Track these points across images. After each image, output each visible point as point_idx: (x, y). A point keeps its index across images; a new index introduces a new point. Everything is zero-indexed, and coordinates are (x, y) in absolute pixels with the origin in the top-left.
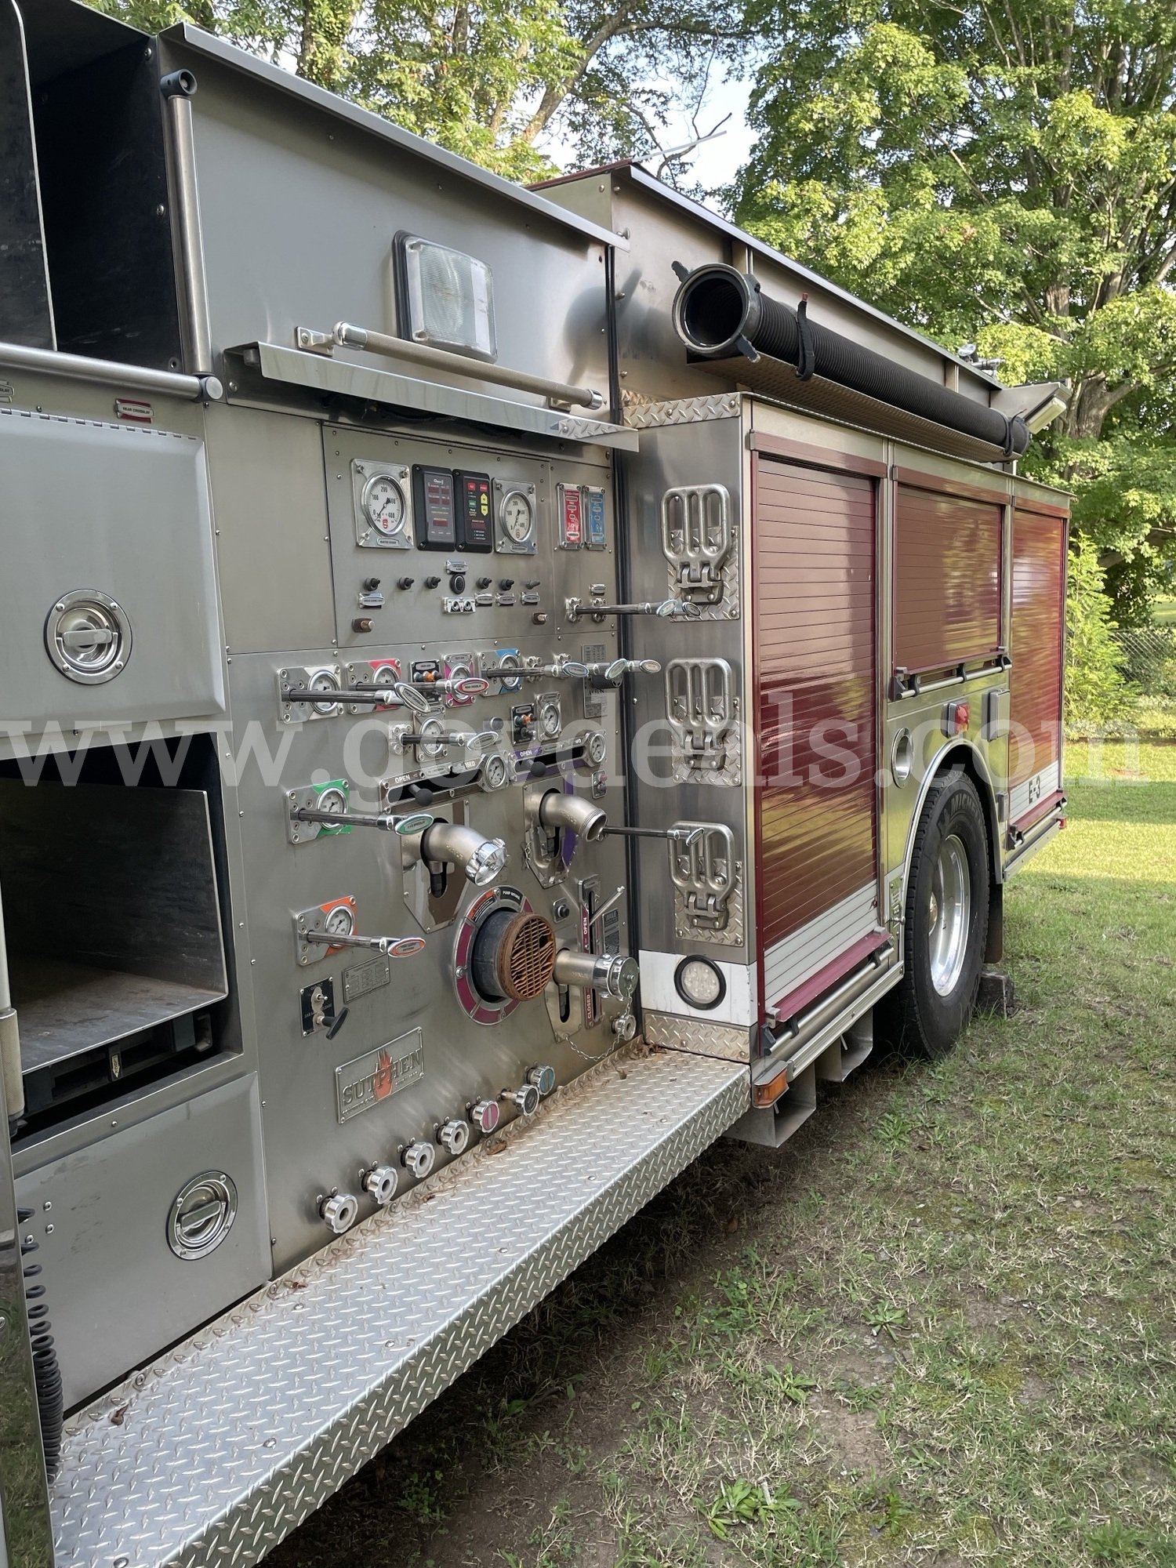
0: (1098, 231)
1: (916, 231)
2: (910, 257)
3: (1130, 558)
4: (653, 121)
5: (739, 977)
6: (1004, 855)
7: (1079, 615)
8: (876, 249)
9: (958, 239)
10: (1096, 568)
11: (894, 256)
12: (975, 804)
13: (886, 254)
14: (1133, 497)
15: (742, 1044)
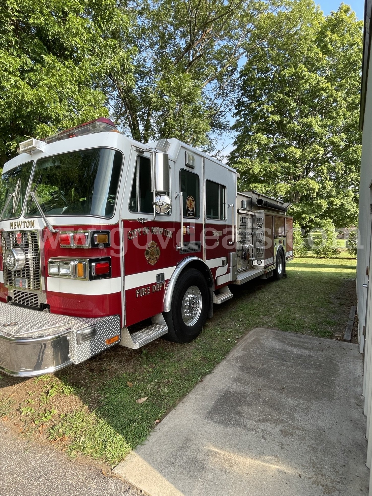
0: (298, 167)
1: (265, 167)
2: (264, 172)
3: (305, 225)
4: (215, 145)
5: (263, 261)
6: (286, 260)
7: (296, 235)
8: (258, 170)
9: (273, 169)
10: (299, 226)
11: (262, 172)
12: (282, 252)
13: (260, 171)
14: (304, 216)
15: (263, 268)
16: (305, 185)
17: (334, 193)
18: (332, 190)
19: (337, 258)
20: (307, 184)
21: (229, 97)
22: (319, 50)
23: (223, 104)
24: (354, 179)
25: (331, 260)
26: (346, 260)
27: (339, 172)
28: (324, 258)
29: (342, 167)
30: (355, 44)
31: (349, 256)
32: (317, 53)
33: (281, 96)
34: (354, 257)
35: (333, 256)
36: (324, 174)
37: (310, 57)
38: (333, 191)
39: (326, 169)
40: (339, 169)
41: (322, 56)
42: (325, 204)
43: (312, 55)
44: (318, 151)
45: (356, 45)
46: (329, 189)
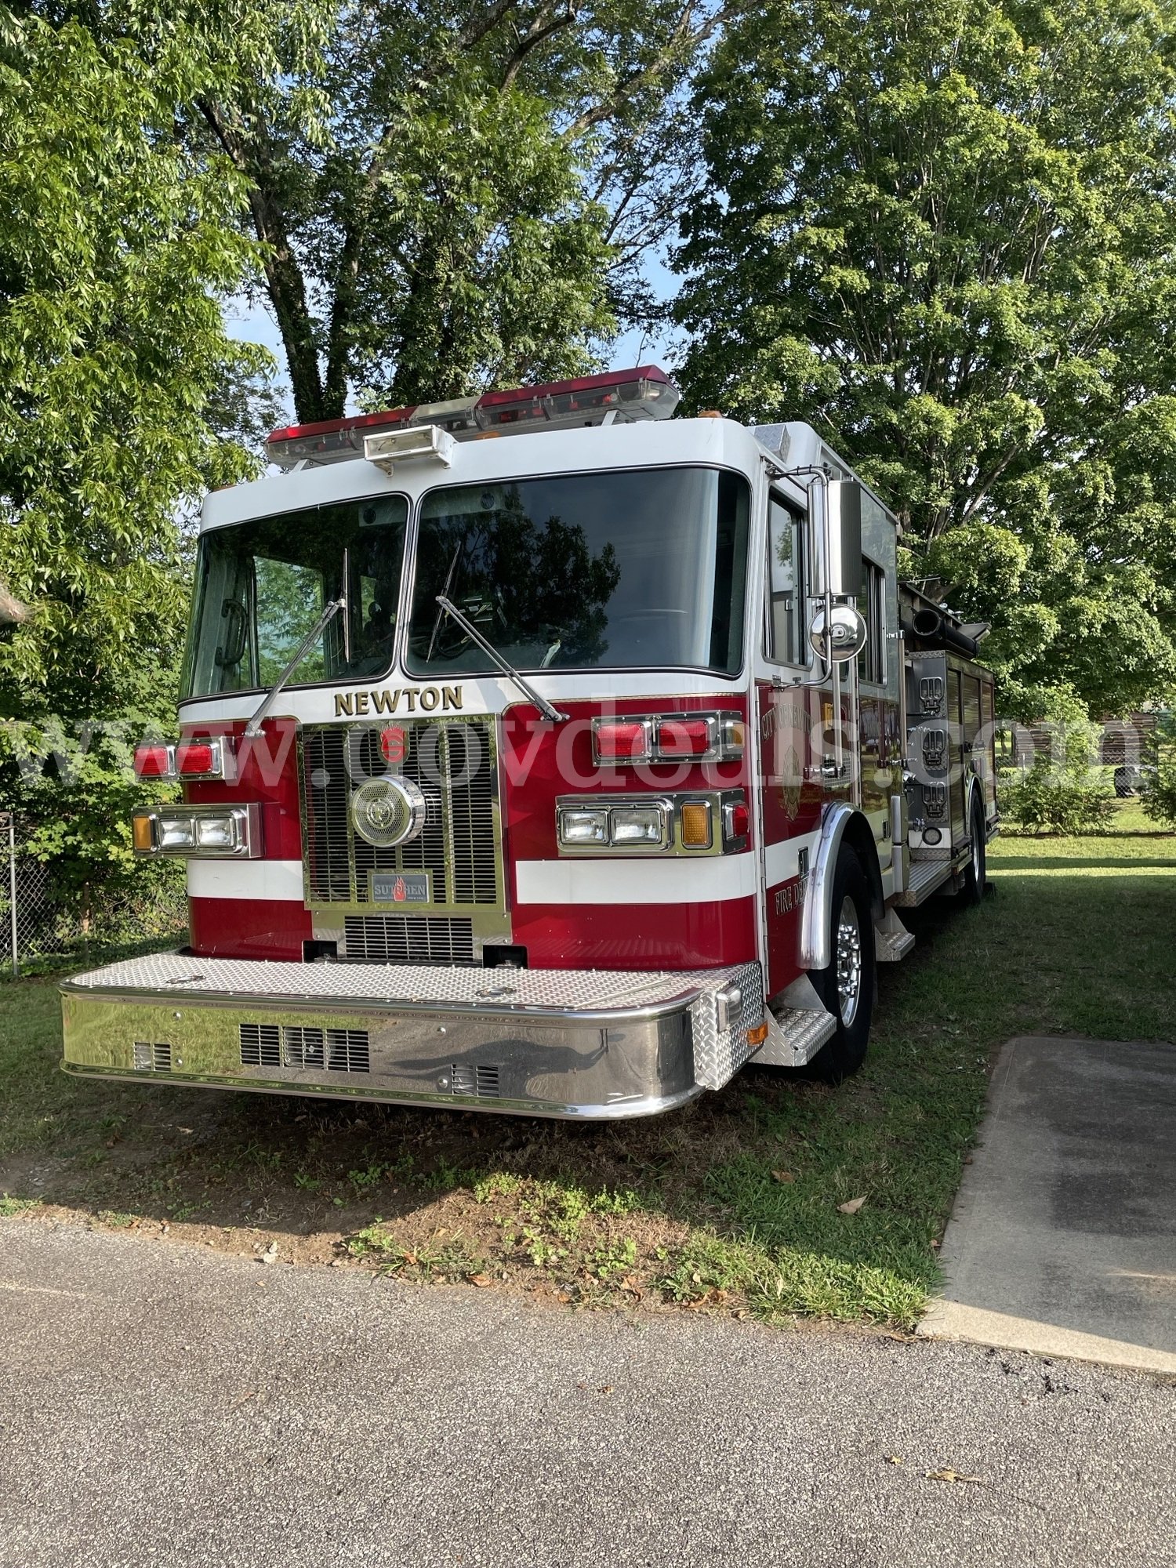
12: (979, 803)
16: (975, 547)
17: (1080, 579)
18: (1071, 568)
19: (1101, 834)
20: (980, 544)
21: (649, 183)
22: (1008, 26)
23: (625, 212)
24: (1156, 527)
25: (1083, 839)
26: (1139, 840)
27: (1095, 497)
28: (1054, 834)
29: (1106, 478)
30: (1136, 16)
31: (1146, 824)
32: (1004, 37)
33: (873, 192)
34: (1165, 829)
35: (1088, 826)
36: (1038, 506)
37: (977, 49)
38: (1076, 571)
39: (1046, 487)
40: (1096, 488)
41: (1025, 49)
42: (1050, 622)
43: (987, 41)
44: (1021, 419)
45: (1139, 21)
46: (1060, 563)
